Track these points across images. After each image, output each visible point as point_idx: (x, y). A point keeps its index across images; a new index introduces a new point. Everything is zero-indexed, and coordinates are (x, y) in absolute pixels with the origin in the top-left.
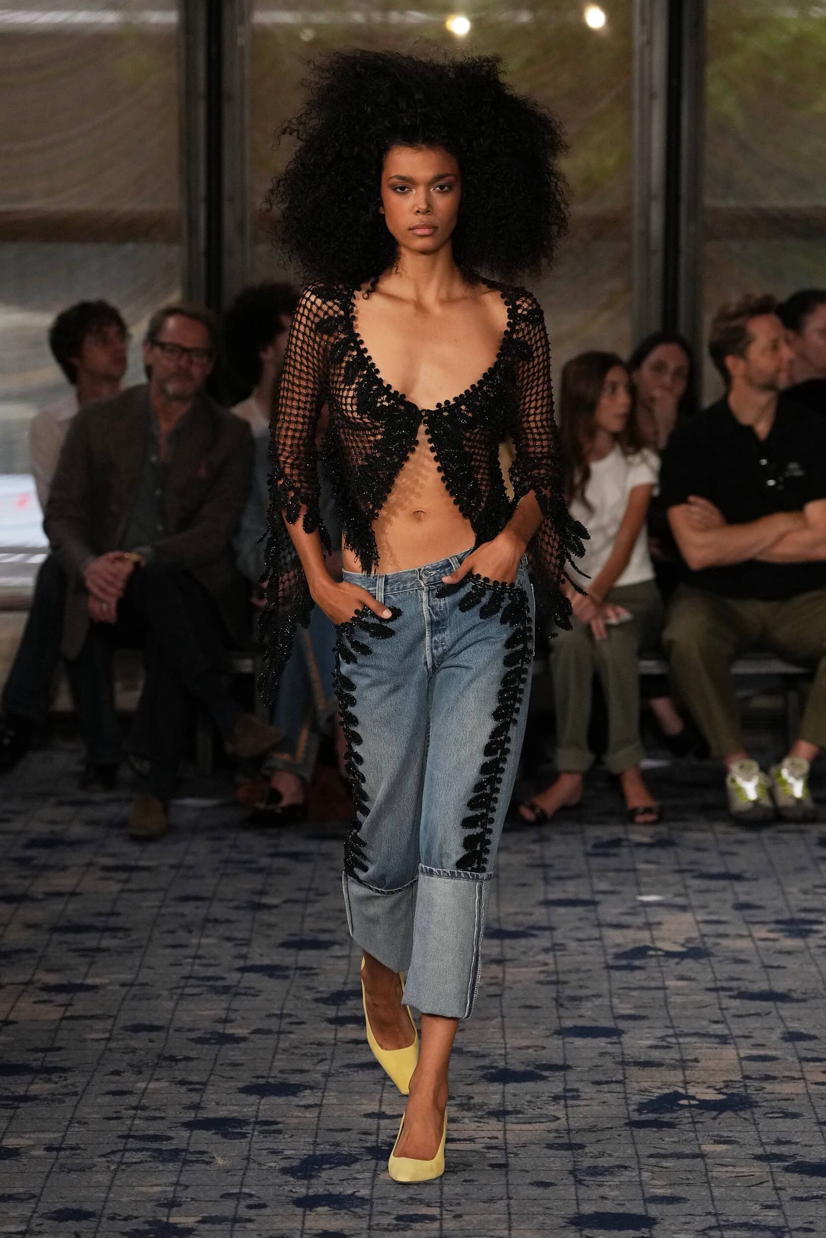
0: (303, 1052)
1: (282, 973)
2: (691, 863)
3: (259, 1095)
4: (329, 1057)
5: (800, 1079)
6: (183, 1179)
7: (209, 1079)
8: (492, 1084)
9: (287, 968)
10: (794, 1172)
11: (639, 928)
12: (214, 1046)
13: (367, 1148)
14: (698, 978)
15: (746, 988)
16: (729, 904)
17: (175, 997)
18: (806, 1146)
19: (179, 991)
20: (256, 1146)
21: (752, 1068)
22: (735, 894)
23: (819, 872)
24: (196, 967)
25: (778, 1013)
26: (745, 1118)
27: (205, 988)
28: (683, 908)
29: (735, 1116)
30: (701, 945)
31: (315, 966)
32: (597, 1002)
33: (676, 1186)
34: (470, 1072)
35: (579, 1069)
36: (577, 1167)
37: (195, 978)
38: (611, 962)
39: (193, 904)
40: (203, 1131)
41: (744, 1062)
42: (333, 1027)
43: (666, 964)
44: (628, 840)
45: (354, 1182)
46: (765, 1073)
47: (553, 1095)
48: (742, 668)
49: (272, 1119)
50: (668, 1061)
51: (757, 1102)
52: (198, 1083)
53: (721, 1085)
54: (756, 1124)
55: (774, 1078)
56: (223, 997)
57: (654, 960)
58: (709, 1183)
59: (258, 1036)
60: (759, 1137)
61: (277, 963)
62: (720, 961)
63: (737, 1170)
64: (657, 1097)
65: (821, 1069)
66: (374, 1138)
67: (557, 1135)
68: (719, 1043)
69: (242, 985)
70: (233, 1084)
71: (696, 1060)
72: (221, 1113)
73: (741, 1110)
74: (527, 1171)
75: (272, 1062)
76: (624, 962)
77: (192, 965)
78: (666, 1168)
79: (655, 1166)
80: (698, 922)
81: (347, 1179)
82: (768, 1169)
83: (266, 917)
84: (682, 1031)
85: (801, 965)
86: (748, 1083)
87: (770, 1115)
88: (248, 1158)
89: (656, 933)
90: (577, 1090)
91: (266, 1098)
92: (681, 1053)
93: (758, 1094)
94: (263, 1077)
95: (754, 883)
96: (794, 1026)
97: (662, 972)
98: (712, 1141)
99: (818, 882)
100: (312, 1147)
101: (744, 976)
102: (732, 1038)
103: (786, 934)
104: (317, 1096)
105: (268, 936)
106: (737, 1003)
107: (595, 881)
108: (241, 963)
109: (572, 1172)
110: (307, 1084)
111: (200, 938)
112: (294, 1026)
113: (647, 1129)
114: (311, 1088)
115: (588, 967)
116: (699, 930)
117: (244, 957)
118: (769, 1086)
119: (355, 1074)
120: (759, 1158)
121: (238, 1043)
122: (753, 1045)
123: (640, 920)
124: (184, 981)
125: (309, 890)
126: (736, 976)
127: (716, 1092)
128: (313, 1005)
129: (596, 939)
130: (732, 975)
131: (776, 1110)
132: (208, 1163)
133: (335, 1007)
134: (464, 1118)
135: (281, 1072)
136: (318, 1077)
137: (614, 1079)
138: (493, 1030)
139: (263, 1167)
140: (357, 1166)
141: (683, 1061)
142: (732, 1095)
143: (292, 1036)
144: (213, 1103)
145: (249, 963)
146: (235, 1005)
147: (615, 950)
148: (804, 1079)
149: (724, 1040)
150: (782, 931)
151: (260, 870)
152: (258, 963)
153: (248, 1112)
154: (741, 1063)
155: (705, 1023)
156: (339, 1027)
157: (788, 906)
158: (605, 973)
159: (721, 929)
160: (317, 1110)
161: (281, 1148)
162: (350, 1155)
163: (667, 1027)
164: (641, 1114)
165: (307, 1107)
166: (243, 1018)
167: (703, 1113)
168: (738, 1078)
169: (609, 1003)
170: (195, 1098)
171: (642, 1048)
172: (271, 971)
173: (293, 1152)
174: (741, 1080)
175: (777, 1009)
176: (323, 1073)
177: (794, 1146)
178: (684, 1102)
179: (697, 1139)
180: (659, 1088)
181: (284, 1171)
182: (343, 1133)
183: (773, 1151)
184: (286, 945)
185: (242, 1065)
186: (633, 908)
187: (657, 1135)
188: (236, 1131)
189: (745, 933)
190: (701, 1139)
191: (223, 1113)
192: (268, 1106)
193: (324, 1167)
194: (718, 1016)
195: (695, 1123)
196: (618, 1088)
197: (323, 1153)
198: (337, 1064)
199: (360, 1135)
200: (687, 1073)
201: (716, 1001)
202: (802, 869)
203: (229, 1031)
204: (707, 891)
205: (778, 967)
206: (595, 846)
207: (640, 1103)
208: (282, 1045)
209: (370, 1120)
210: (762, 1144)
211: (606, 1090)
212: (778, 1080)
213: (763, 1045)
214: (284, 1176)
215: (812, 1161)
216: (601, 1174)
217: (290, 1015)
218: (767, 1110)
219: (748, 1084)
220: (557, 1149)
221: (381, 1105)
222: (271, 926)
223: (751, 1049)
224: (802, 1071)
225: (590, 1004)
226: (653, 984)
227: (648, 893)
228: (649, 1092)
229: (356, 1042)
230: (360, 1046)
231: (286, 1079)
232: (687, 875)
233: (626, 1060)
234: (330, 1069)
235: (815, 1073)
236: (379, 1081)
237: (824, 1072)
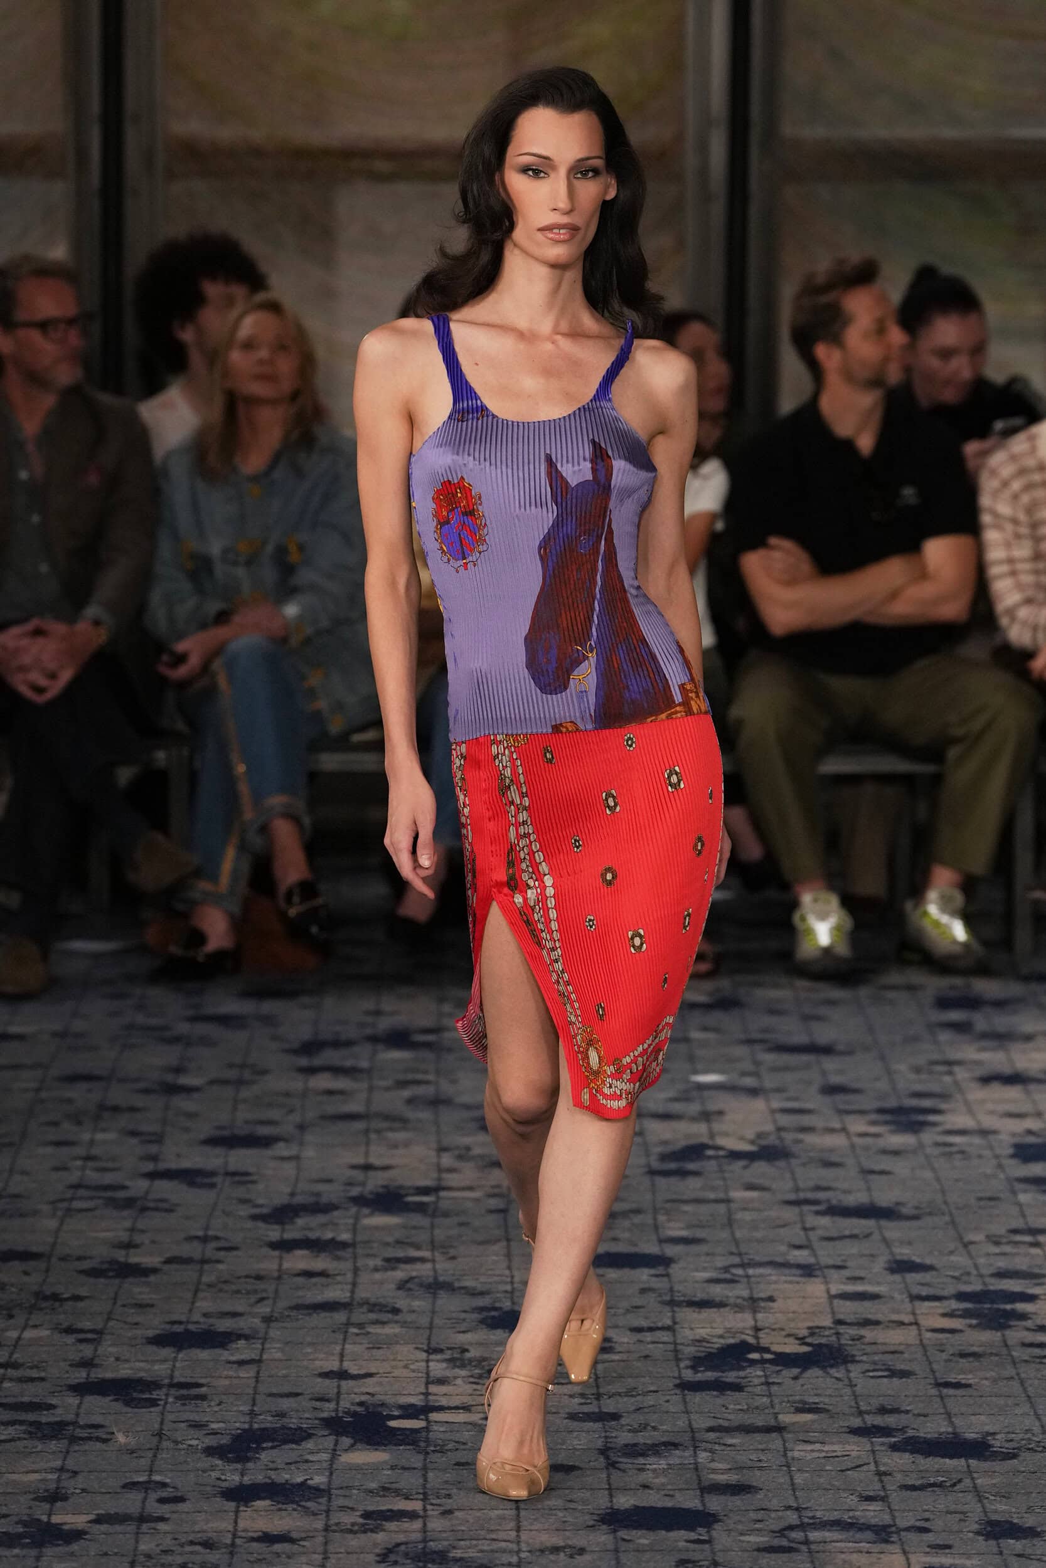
0: (234, 1287)
1: (206, 1180)
2: (763, 1030)
3: (174, 1346)
4: (271, 1295)
5: (911, 1324)
6: (70, 1464)
7: (106, 1325)
8: (494, 1331)
9: (214, 1174)
10: (905, 1451)
11: (693, 1119)
12: (111, 1281)
13: (323, 1419)
14: (774, 1186)
15: (838, 1201)
16: (815, 1087)
17: (60, 1213)
18: (919, 1415)
19: (65, 1205)
20: (171, 1417)
21: (847, 1309)
22: (824, 1073)
23: (937, 1043)
24: (88, 1172)
25: (881, 1234)
26: (837, 1378)
27: (100, 1202)
28: (754, 1092)
29: (824, 1375)
30: (777, 1142)
31: (251, 1170)
32: (637, 1219)
33: (745, 1471)
34: (463, 1315)
36: (608, 1445)
37: (87, 1187)
38: (656, 1165)
39: (84, 1086)
40: (99, 1398)
41: (836, 1302)
42: (276, 1253)
43: (729, 1169)
45: (305, 1466)
46: (864, 1316)
48: (832, 766)
49: (193, 1381)
50: (732, 1301)
51: (853, 1356)
52: (90, 1331)
53: (805, 1332)
54: (852, 1385)
56: (125, 1213)
57: (713, 1163)
58: (788, 1466)
59: (173, 1266)
60: (856, 1403)
61: (199, 1166)
62: (803, 1164)
63: (826, 1448)
64: (718, 1349)
65: (941, 1311)
66: (332, 1405)
67: (583, 1401)
68: (801, 1276)
69: (150, 1197)
70: (139, 1332)
71: (771, 1299)
72: (122, 1372)
73: (832, 1366)
75: (193, 1303)
76: (673, 1166)
77: (83, 1168)
78: (730, 1446)
79: (715, 1443)
80: (773, 1112)
81: (296, 1462)
82: (868, 1447)
83: (182, 1102)
84: (752, 1259)
85: (913, 1169)
86: (842, 1329)
87: (871, 1374)
88: (160, 1435)
89: (716, 1126)
91: (184, 1352)
92: (751, 1289)
94: (180, 1323)
95: (848, 1059)
96: (904, 1252)
97: (724, 1179)
98: (792, 1409)
99: (936, 1056)
100: (247, 1419)
101: (833, 1185)
102: (820, 1269)
103: (893, 1127)
104: (254, 1349)
105: (187, 1130)
106: (825, 1221)
108: (150, 1167)
109: (604, 1451)
110: (239, 1332)
111: (93, 1132)
112: (222, 1253)
113: (704, 1394)
114: (246, 1337)
116: (775, 1121)
117: (154, 1158)
118: (868, 1334)
119: (307, 1318)
120: (856, 1431)
121: (147, 1276)
122: (848, 1279)
123: (694, 1108)
124: (71, 1191)
125: (243, 1066)
126: (824, 1184)
127: (797, 1342)
128: (250, 1224)
130: (820, 1183)
131: (879, 1367)
132: (105, 1441)
133: (279, 1227)
134: (455, 1378)
135: (205, 1315)
136: (256, 1322)
137: (660, 1325)
138: (494, 1258)
139: (180, 1446)
140: (309, 1445)
141: (753, 1300)
142: (820, 1345)
143: (220, 1267)
144: (112, 1359)
145: (162, 1166)
146: (140, 1225)
147: (660, 1149)
148: (916, 1324)
149: (808, 1271)
150: (886, 1123)
151: (177, 1039)
152: (173, 1164)
153: (160, 1370)
154: (831, 1303)
155: (784, 1248)
156: (285, 1255)
157: (894, 1089)
158: (646, 1181)
159: (806, 1120)
160: (254, 1367)
161: (206, 1419)
162: (301, 1428)
163: (732, 1254)
164: (696, 1372)
165: (241, 1363)
166: (153, 1242)
167: (781, 1371)
168: (828, 1323)
169: (652, 1222)
170: (87, 1351)
171: (697, 1282)
172: (190, 1177)
173: (222, 1425)
174: (832, 1326)
175: (880, 1229)
176: (263, 1318)
177: (903, 1416)
178: (755, 1356)
179: (772, 1406)
180: (721, 1336)
181: (210, 1451)
182: (291, 1400)
183: (875, 1423)
184: (213, 1142)
185: (152, 1306)
186: (685, 1091)
187: (720, 1401)
188: (144, 1397)
189: (837, 1125)
190: (777, 1406)
191: (125, 1372)
192: (187, 1363)
193: (264, 1445)
194: (799, 1237)
195: (769, 1384)
196: (665, 1336)
197: (263, 1426)
198: (281, 1305)
199: (314, 1402)
200: (759, 1316)
201: (798, 1218)
202: (915, 1039)
203: (134, 1260)
204: (786, 1068)
205: (882, 1173)
207: (695, 1357)
208: (205, 1279)
209: (327, 1382)
210: (861, 1413)
211: (649, 1339)
212: (881, 1326)
213: (861, 1279)
214: (210, 1458)
215: (929, 1436)
216: (643, 1455)
217: (217, 1238)
218: (867, 1367)
219: (841, 1331)
220: (583, 1420)
221: (341, 1361)
222: (191, 1116)
223: (845, 1284)
224: (914, 1314)
225: (626, 1223)
226: (712, 1196)
227: (706, 1071)
228: (708, 1342)
229: (308, 1274)
230: (314, 1280)
231: (212, 1325)
232: (757, 1047)
233: (676, 1298)
234: (272, 1311)
235: (932, 1316)
236: (339, 1329)
237: (944, 1315)
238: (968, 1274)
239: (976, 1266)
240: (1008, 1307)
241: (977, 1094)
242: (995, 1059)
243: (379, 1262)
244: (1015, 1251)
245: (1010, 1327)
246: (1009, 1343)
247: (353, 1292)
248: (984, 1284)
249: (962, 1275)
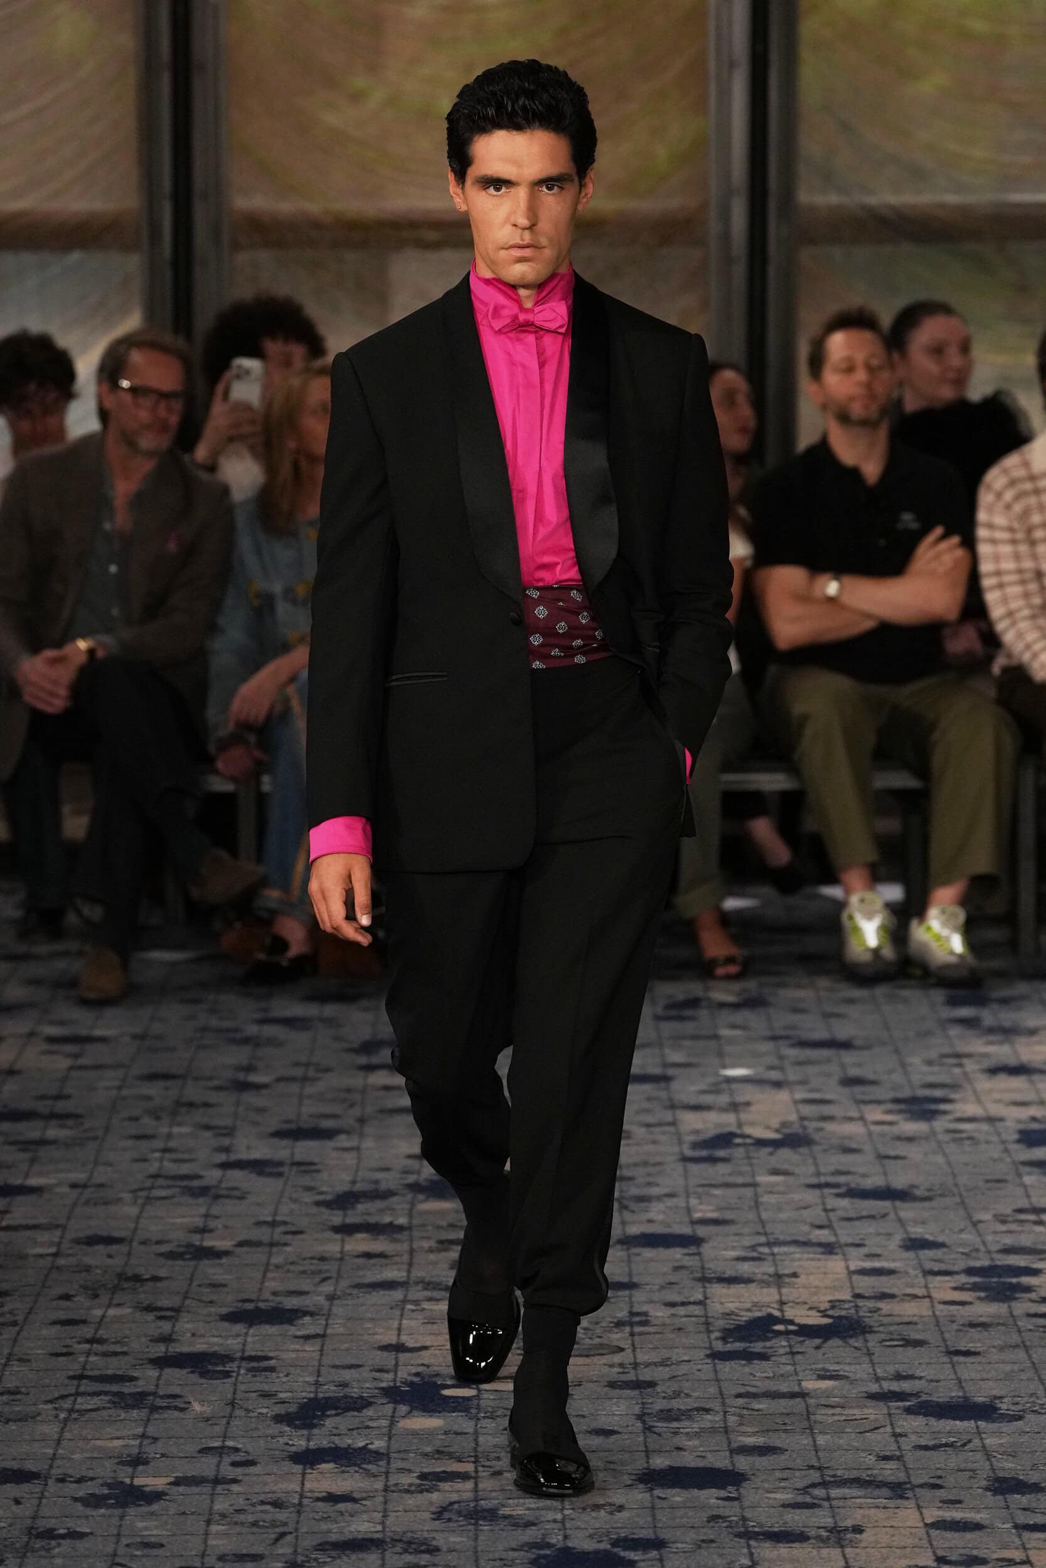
0: (301, 1268)
1: (275, 1170)
2: (787, 1028)
3: (246, 1323)
4: (334, 1275)
5: (924, 1297)
6: (151, 1430)
7: (183, 1304)
9: (280, 1164)
10: (919, 1414)
11: (722, 1110)
12: (188, 1263)
13: (382, 1389)
14: (797, 1171)
15: (857, 1184)
16: (836, 1077)
17: (140, 1201)
18: (932, 1381)
19: (143, 1194)
20: (243, 1387)
21: (866, 1284)
22: (843, 1066)
23: (948, 1037)
24: (166, 1163)
25: (896, 1214)
26: (856, 1348)
27: (177, 1190)
28: (778, 1085)
29: (844, 1345)
30: (800, 1131)
31: (316, 1160)
32: (670, 1202)
33: (771, 1434)
35: (648, 1287)
36: (646, 1411)
37: (167, 1177)
38: (689, 1153)
39: (161, 1084)
40: (177, 1370)
41: (855, 1277)
42: (338, 1237)
43: (756, 1155)
44: (709, 999)
45: (366, 1432)
46: (880, 1290)
47: (615, 1320)
49: (263, 1354)
50: (759, 1277)
51: (871, 1327)
52: (168, 1309)
53: (827, 1306)
54: (870, 1354)
55: (892, 1296)
56: (201, 1200)
57: (741, 1150)
58: (811, 1429)
59: (245, 1249)
60: (874, 1370)
61: (268, 1157)
62: (825, 1151)
63: (847, 1412)
64: (745, 1321)
65: (952, 1285)
66: (390, 1376)
67: (621, 1370)
68: (823, 1253)
69: (223, 1185)
70: (213, 1310)
71: (795, 1275)
72: (198, 1346)
73: (851, 1337)
74: (584, 1416)
75: (263, 1283)
76: (704, 1153)
77: (161, 1160)
78: (757, 1410)
79: (744, 1408)
80: (796, 1102)
81: (358, 1428)
82: (885, 1411)
83: (252, 1098)
84: (778, 1239)
85: (926, 1154)
86: (861, 1303)
87: (888, 1343)
88: (232, 1404)
89: (743, 1116)
90: (645, 1314)
91: (255, 1328)
92: (776, 1266)
93: (872, 1317)
94: (251, 1301)
95: (865, 1053)
96: (917, 1231)
97: (751, 1165)
98: (814, 1377)
99: (946, 1050)
100: (313, 1389)
101: (852, 1169)
102: (840, 1247)
103: (908, 1115)
104: (319, 1325)
105: (257, 1124)
106: (845, 1203)
107: (667, 1051)
108: (222, 1158)
109: (640, 1417)
110: (305, 1309)
111: (171, 1126)
112: (290, 1237)
113: (733, 1362)
114: (312, 1314)
115: (658, 1159)
116: (798, 1111)
117: (227, 1150)
118: (885, 1306)
119: (367, 1296)
120: (873, 1397)
121: (220, 1258)
122: (866, 1256)
123: (724, 1099)
124: (151, 1180)
125: (307, 1065)
126: (844, 1169)
127: (819, 1314)
128: (314, 1210)
129: (669, 1124)
130: (841, 1168)
131: (895, 1337)
132: (182, 1410)
133: (340, 1213)
135: (274, 1294)
136: (321, 1300)
137: (692, 1300)
139: (251, 1414)
140: (369, 1412)
141: (778, 1276)
142: (840, 1318)
143: (288, 1249)
144: (189, 1335)
145: (233, 1157)
146: (215, 1210)
147: (692, 1138)
148: (929, 1297)
149: (829, 1249)
150: (900, 1112)
151: (246, 1041)
152: (244, 1155)
153: (233, 1344)
154: (850, 1278)
155: (806, 1228)
156: (347, 1238)
157: (909, 1081)
158: (679, 1167)
159: (826, 1110)
160: (319, 1341)
161: (275, 1389)
162: (362, 1398)
163: (758, 1233)
164: (726, 1343)
165: (307, 1338)
166: (226, 1227)
168: (847, 1296)
169: (684, 1205)
171: (726, 1260)
172: (259, 1167)
173: (289, 1394)
174: (851, 1299)
175: (895, 1208)
176: (326, 1296)
177: (917, 1382)
178: (780, 1327)
179: (796, 1374)
180: (748, 1310)
181: (278, 1419)
182: (353, 1371)
183: (892, 1388)
184: (279, 1134)
185: (225, 1286)
186: (715, 1084)
187: (747, 1370)
188: (219, 1369)
189: (855, 1114)
190: (801, 1374)
191: (200, 1347)
192: (257, 1338)
193: (328, 1413)
194: (822, 1218)
195: (793, 1354)
196: (697, 1310)
197: (327, 1395)
198: (344, 1284)
199: (374, 1373)
200: (784, 1291)
201: (819, 1201)
202: (928, 1033)
203: (208, 1243)
204: (808, 1062)
205: (896, 1158)
206: (668, 1007)
207: (725, 1329)
208: (274, 1260)
209: (385, 1354)
210: (878, 1379)
211: (682, 1313)
212: (897, 1299)
213: (878, 1256)
214: (279, 1425)
215: (941, 1400)
216: (677, 1419)
217: (285, 1223)
218: (883, 1336)
219: (861, 1304)
220: (621, 1388)
221: (399, 1335)
222: (261, 1110)
223: (863, 1260)
224: (926, 1287)
225: (661, 1206)
226: (740, 1180)
227: (733, 1066)
228: (737, 1315)
229: (368, 1255)
230: (372, 1261)
231: (280, 1303)
232: (781, 1042)
233: (707, 1276)
234: (335, 1290)
235: (943, 1289)
236: (397, 1305)
237: (955, 1289)
238: (977, 1250)
239: (984, 1243)
240: (1014, 1280)
241: (984, 1084)
242: (1001, 1052)
243: (433, 1243)
244: (1020, 1229)
245: (1016, 1299)
246: (1015, 1313)
247: (409, 1272)
248: (992, 1259)
249: (971, 1251)
